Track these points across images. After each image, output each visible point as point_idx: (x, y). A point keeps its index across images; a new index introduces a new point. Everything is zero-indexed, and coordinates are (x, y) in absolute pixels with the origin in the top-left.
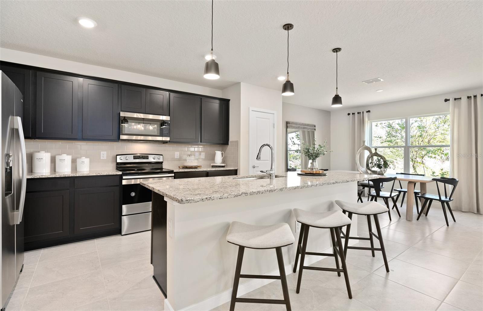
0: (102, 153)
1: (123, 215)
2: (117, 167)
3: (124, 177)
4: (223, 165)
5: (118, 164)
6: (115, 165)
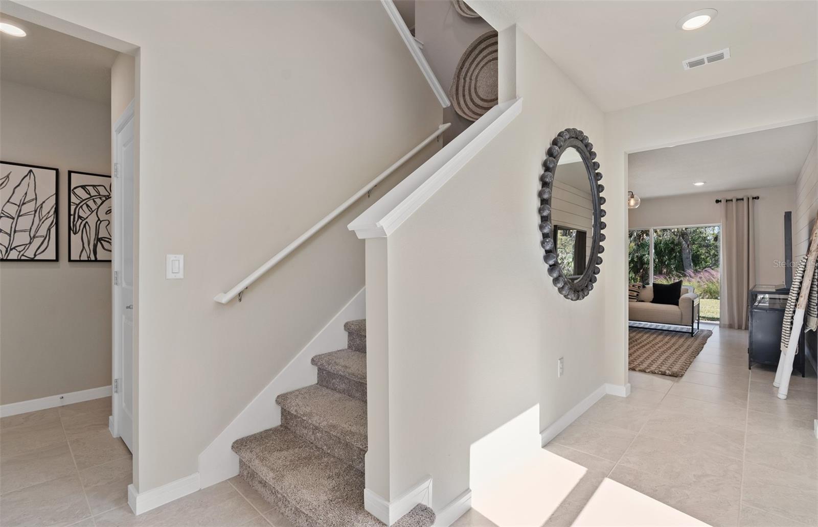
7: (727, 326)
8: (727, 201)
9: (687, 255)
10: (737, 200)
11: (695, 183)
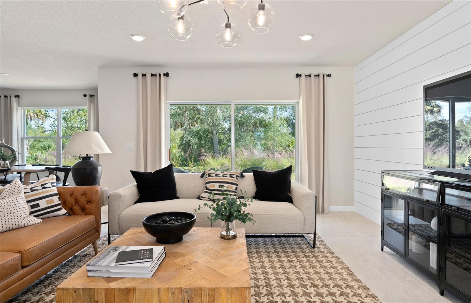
8: (306, 76)
10: (314, 76)
11: (302, 37)
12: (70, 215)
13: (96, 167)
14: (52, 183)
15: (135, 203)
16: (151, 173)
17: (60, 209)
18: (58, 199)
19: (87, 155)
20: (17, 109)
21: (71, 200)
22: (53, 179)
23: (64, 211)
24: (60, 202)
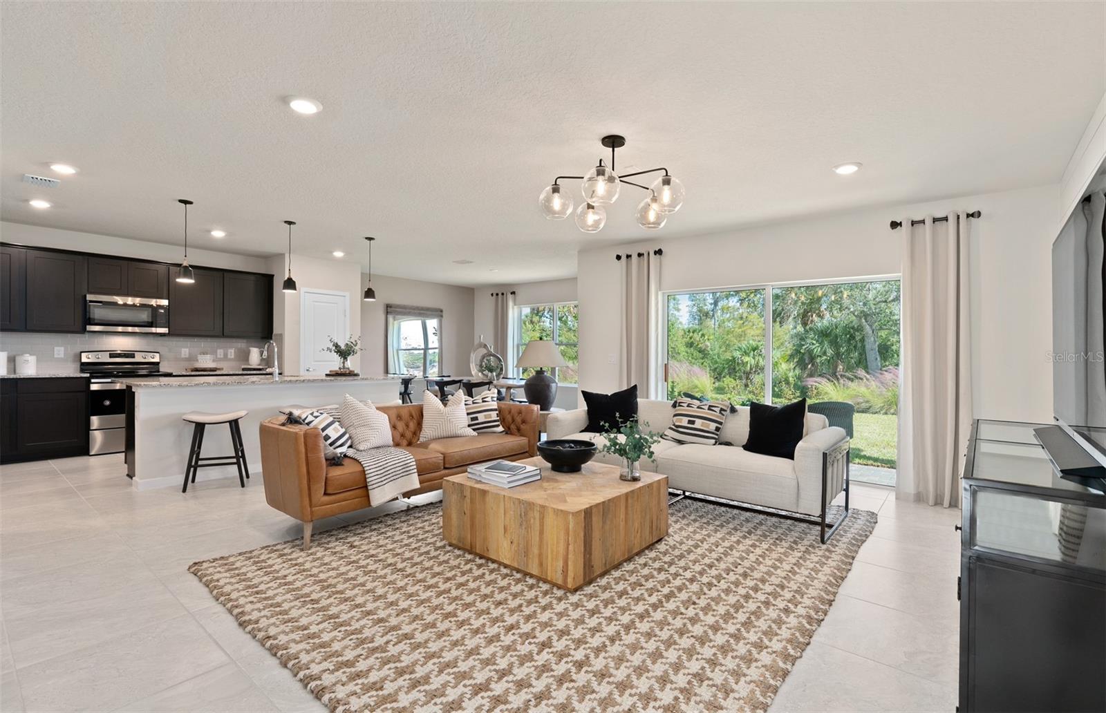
0: (56, 348)
1: (92, 428)
2: (81, 368)
3: (93, 381)
4: (261, 367)
5: (83, 364)
6: (79, 366)
7: (912, 498)
8: (913, 223)
9: (872, 345)
10: (935, 220)
11: (837, 169)
12: (507, 433)
13: (547, 383)
14: (492, 397)
15: (581, 432)
16: (607, 395)
17: (498, 426)
18: (496, 415)
19: (541, 368)
20: (513, 308)
21: (509, 418)
22: (494, 393)
23: (501, 429)
24: (498, 418)
